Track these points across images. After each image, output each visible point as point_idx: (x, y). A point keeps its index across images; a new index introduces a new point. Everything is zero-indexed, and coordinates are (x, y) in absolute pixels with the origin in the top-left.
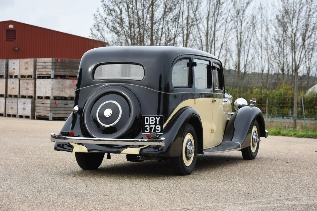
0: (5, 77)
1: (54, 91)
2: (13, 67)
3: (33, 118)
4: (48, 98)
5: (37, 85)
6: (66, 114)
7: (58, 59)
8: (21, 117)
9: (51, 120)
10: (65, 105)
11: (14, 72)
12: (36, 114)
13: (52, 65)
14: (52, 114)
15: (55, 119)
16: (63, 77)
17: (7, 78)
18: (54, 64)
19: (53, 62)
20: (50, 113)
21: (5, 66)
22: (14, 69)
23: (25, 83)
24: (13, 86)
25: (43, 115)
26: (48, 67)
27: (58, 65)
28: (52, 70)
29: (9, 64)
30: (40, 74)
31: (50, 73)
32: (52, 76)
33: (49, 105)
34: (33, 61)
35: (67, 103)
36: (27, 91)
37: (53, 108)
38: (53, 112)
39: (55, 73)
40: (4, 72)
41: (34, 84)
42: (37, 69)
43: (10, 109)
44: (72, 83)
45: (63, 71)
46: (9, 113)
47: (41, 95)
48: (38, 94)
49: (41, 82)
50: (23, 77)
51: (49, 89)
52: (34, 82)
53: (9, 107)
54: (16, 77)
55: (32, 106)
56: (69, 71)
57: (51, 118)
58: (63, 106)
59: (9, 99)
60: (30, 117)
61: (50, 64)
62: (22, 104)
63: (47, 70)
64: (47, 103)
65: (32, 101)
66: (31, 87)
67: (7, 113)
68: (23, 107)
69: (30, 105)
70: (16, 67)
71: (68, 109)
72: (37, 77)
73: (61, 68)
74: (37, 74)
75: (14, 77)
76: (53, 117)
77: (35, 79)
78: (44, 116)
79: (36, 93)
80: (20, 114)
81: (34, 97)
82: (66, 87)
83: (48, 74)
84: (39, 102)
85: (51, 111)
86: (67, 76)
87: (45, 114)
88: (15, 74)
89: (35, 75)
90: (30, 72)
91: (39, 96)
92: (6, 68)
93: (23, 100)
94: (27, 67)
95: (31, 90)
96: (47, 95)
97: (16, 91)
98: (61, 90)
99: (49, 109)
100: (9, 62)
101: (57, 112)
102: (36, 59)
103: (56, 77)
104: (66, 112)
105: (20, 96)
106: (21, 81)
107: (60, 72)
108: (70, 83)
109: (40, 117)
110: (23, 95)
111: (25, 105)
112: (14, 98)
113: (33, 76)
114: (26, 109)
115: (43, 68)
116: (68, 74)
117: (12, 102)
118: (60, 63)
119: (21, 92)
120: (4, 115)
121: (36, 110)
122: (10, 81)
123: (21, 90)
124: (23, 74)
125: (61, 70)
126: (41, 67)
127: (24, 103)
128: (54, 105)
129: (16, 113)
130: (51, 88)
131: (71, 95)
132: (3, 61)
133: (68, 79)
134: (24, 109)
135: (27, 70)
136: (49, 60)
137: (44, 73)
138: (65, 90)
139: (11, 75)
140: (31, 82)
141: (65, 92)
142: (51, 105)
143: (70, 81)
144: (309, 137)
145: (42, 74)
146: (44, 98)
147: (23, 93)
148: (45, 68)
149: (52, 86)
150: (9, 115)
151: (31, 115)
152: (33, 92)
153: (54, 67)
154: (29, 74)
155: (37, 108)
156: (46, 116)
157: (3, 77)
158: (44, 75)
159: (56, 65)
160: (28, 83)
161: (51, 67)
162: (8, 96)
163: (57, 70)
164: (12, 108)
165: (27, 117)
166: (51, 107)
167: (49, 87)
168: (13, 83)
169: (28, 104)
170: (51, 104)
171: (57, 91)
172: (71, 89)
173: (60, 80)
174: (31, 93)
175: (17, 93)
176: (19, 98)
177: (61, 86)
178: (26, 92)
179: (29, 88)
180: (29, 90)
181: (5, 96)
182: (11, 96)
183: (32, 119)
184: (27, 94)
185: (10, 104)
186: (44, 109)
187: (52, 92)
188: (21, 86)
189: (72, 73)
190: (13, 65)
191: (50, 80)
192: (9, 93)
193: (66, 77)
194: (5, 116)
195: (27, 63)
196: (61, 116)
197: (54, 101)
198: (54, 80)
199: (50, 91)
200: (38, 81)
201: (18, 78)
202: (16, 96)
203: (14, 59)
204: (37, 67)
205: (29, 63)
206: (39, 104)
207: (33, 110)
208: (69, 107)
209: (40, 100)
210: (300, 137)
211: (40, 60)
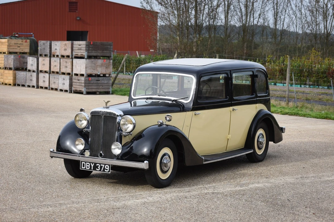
0: (48, 56)
1: (87, 69)
2: (55, 48)
3: (71, 92)
4: (82, 75)
5: (74, 64)
6: (98, 89)
7: (90, 42)
8: (61, 90)
9: (85, 94)
10: (97, 81)
11: (56, 52)
12: (73, 89)
13: (86, 47)
14: (85, 89)
15: (88, 93)
16: (96, 57)
17: (50, 57)
18: (87, 47)
19: (86, 45)
20: (84, 88)
21: (49, 47)
22: (56, 49)
23: (65, 62)
24: (56, 64)
25: (78, 89)
26: (83, 48)
27: (91, 48)
28: (86, 51)
29: (52, 45)
30: (76, 55)
31: (84, 54)
32: (86, 57)
33: (83, 82)
34: (71, 43)
35: (98, 80)
36: (66, 68)
37: (87, 84)
38: (87, 87)
39: (88, 54)
40: (48, 51)
41: (71, 63)
42: (74, 50)
43: (53, 84)
44: (103, 62)
45: (95, 52)
46: (52, 87)
47: (77, 73)
48: (74, 72)
49: (77, 62)
50: (63, 56)
51: (83, 68)
52: (71, 61)
53: (52, 82)
54: (58, 56)
55: (70, 81)
56: (100, 52)
57: (84, 93)
58: (95, 82)
59: (51, 75)
60: (68, 91)
61: (84, 46)
62: (62, 79)
63: (82, 51)
64: (82, 79)
65: (70, 77)
66: (69, 66)
67: (50, 87)
68: (63, 82)
69: (68, 81)
70: (57, 48)
71: (100, 85)
72: (73, 57)
73: (94, 50)
74: (73, 55)
75: (56, 57)
76: (86, 92)
77: (72, 58)
78: (80, 90)
79: (73, 71)
80: (60, 88)
81: (71, 74)
82: (98, 66)
83: (83, 55)
84: (75, 78)
85: (85, 86)
86: (99, 56)
87: (80, 89)
88: (57, 54)
89: (72, 55)
90: (68, 52)
91: (75, 73)
92: (49, 48)
93: (63, 76)
94: (66, 48)
95: (69, 68)
96: (82, 73)
97: (58, 69)
98: (93, 68)
99: (83, 85)
100: (52, 43)
101: (90, 87)
102: (73, 41)
103: (89, 57)
104: (98, 87)
105: (61, 73)
106: (61, 60)
107: (93, 53)
108: (101, 62)
109: (76, 91)
110: (63, 72)
111: (64, 80)
112: (56, 74)
113: (70, 56)
114: (65, 84)
115: (78, 50)
116: (99, 54)
117: (54, 78)
118: (93, 46)
119: (61, 70)
120: (48, 88)
121: (73, 86)
122: (53, 59)
123: (61, 68)
124: (63, 54)
125: (93, 51)
126: (77, 48)
127: (64, 79)
128: (88, 81)
129: (57, 87)
130: (85, 67)
131: (102, 72)
132: (47, 42)
133: (100, 58)
134: (64, 84)
135: (66, 51)
136: (83, 43)
137: (80, 54)
138: (97, 68)
139: (53, 54)
140: (69, 61)
141: (97, 71)
142: (85, 82)
143: (102, 61)
144: (292, 115)
145: (77, 55)
146: (79, 75)
147: (63, 70)
148: (80, 50)
149: (86, 65)
150: (52, 89)
151: (69, 89)
152: (71, 70)
153: (88, 49)
154: (68, 54)
155: (74, 84)
156: (81, 91)
157: (47, 56)
158: (79, 55)
159: (89, 47)
160: (66, 62)
161: (85, 49)
162: (51, 72)
163: (90, 51)
164: (54, 83)
165: (66, 91)
166: (85, 83)
167: (84, 66)
168: (55, 61)
169: (66, 80)
170: (85, 80)
171: (90, 69)
172: (102, 68)
173: (93, 60)
174: (69, 71)
175: (58, 71)
176: (60, 74)
177: (93, 65)
178: (65, 70)
179: (68, 67)
180: (68, 68)
181: (49, 72)
182: (53, 72)
183: (69, 93)
184: (66, 71)
185: (53, 79)
186: (80, 84)
187: (86, 70)
188: (61, 65)
189: (103, 53)
190: (55, 46)
191: (84, 60)
192: (52, 70)
193: (98, 58)
194: (49, 90)
195: (66, 45)
196: (94, 90)
197: (87, 78)
198: (87, 60)
199: (84, 70)
200: (75, 61)
201: (59, 57)
202: (57, 73)
203: (56, 41)
204: (74, 48)
205: (67, 45)
206: (76, 80)
207: (71, 85)
208: (100, 82)
209: (76, 77)
210: (284, 114)
211: (76, 43)
